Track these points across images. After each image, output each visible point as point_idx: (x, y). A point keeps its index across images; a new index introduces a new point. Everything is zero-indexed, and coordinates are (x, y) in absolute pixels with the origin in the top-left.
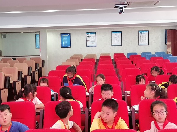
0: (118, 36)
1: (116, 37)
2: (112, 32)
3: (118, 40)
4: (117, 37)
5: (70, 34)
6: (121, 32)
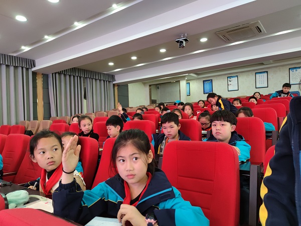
0: (262, 76)
2: (256, 73)
3: (263, 81)
5: (212, 80)
6: (267, 72)
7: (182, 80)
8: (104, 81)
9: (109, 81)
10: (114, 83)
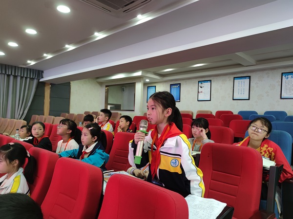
0: (243, 83)
1: (240, 85)
2: (234, 78)
3: (243, 90)
4: (243, 85)
5: (180, 84)
6: (250, 77)
7: (138, 82)
8: (22, 78)
9: (31, 79)
10: (41, 80)
